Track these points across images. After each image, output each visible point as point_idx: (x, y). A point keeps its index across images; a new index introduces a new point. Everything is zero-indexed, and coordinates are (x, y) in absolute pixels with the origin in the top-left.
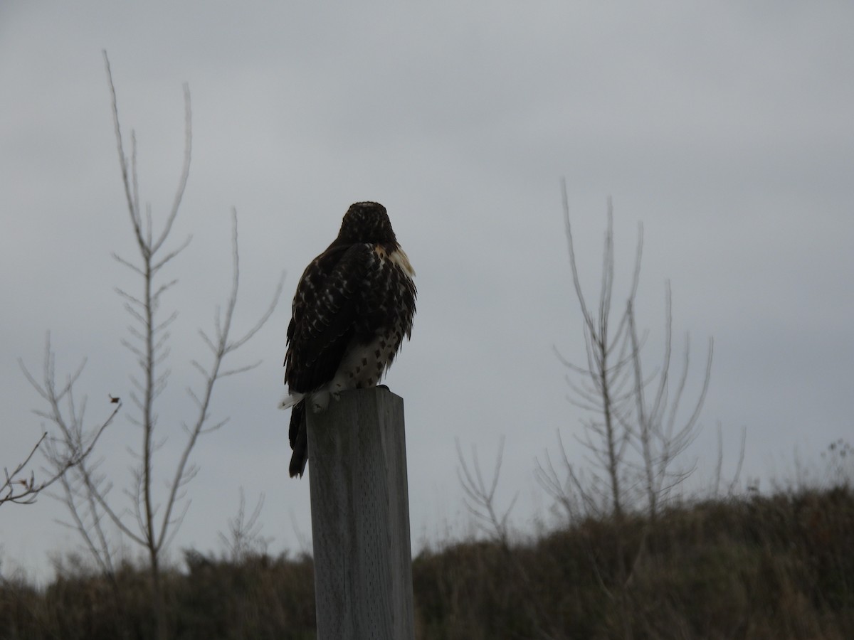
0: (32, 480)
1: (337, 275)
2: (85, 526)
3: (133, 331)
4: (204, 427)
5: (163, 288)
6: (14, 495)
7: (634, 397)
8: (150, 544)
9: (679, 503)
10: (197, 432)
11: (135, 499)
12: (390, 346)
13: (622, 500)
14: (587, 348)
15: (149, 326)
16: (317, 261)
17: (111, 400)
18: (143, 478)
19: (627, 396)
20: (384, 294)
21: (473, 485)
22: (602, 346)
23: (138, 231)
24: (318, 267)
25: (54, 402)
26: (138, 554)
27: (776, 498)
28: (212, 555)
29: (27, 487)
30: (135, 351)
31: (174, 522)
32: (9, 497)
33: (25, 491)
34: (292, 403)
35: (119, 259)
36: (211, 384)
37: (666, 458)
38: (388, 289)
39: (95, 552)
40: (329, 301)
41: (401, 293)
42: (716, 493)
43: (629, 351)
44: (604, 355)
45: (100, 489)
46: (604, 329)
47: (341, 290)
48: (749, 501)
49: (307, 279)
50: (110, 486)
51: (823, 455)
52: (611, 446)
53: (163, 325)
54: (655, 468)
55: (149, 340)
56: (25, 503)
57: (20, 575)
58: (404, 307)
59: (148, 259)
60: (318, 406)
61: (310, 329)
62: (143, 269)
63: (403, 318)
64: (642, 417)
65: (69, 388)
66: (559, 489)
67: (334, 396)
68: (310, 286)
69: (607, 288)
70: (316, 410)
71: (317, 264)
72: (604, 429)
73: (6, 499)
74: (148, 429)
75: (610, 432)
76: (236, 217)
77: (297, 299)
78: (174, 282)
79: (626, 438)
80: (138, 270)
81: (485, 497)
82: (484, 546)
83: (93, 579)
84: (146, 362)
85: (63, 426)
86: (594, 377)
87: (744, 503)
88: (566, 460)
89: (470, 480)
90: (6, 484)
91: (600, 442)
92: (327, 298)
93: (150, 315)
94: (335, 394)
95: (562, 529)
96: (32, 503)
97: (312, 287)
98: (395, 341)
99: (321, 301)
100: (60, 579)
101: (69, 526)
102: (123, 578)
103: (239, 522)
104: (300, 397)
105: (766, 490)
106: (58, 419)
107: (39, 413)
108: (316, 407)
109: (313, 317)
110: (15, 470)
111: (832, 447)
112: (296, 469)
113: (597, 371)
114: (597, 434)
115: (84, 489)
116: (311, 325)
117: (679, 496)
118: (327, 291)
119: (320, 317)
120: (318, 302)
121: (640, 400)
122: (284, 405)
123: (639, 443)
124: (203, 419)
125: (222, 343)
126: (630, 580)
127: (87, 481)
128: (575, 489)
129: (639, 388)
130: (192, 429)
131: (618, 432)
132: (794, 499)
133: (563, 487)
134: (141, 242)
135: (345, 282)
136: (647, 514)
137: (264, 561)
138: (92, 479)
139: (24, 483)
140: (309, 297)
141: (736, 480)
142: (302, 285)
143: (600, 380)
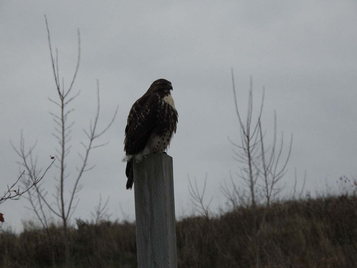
0: (19, 190)
1: (146, 107)
2: (37, 209)
3: (57, 129)
4: (86, 169)
5: (69, 112)
6: (11, 196)
7: (261, 157)
8: (63, 217)
9: (278, 201)
10: (82, 171)
11: (57, 198)
12: (167, 136)
13: (255, 199)
14: (242, 137)
15: (63, 127)
16: (138, 101)
17: (51, 158)
18: (60, 189)
19: (258, 157)
20: (165, 115)
21: (195, 193)
22: (248, 137)
23: (58, 89)
24: (138, 104)
25: (24, 158)
26: (58, 221)
27: (318, 199)
28: (87, 221)
29: (16, 193)
30: (57, 137)
31: (73, 208)
32: (9, 197)
33: (16, 194)
34: (127, 159)
35: (51, 100)
36: (88, 151)
37: (273, 183)
38: (167, 113)
39: (41, 220)
40: (143, 118)
41: (172, 115)
42: (293, 197)
43: (259, 138)
44: (249, 141)
45: (42, 194)
46: (248, 130)
47: (147, 113)
48: (307, 200)
49: (134, 109)
50: (47, 193)
51: (337, 182)
52: (251, 177)
53: (69, 127)
54: (269, 187)
55: (63, 133)
56: (16, 199)
57: (9, 229)
58: (173, 121)
59: (62, 100)
60: (138, 160)
61: (135, 129)
62: (61, 104)
63: (172, 125)
64: (264, 166)
65: (30, 152)
66: (230, 196)
67: (144, 156)
68: (135, 111)
69: (250, 113)
70: (137, 162)
71: (137, 103)
72: (249, 171)
73: (8, 198)
74: (63, 170)
75: (251, 172)
76: (98, 84)
77: (129, 117)
78: (73, 110)
79: (258, 174)
80: (58, 104)
81: (199, 198)
82: (198, 218)
83: (39, 231)
84: (62, 142)
85: (28, 168)
86: (245, 149)
87: (305, 201)
88: (233, 183)
89: (193, 191)
90: (8, 192)
91: (247, 176)
92: (142, 117)
93: (63, 123)
94: (145, 155)
95: (230, 211)
96: (18, 199)
97: (136, 112)
98: (169, 134)
99: (139, 118)
100: (25, 231)
101: (30, 209)
102: (51, 231)
103: (99, 208)
104: (131, 156)
105: (314, 196)
106: (26, 166)
107: (18, 163)
108: (137, 161)
109: (136, 124)
110: (12, 186)
111: (341, 179)
112: (129, 186)
113: (246, 147)
114: (245, 173)
115: (36, 194)
116: (135, 127)
117: (278, 198)
118: (142, 113)
119: (139, 124)
120: (138, 118)
121: (263, 158)
122: (124, 160)
123: (263, 177)
124: (85, 165)
125: (93, 135)
126: (259, 232)
127: (37, 191)
128: (236, 195)
129: (263, 154)
130: (80, 170)
131: (254, 172)
132: (325, 199)
133: (231, 195)
134: (60, 93)
135: (149, 110)
136: (265, 205)
137: (108, 224)
138: (39, 190)
139: (15, 191)
140: (135, 116)
141: (302, 192)
142: (132, 111)
143: (247, 151)
